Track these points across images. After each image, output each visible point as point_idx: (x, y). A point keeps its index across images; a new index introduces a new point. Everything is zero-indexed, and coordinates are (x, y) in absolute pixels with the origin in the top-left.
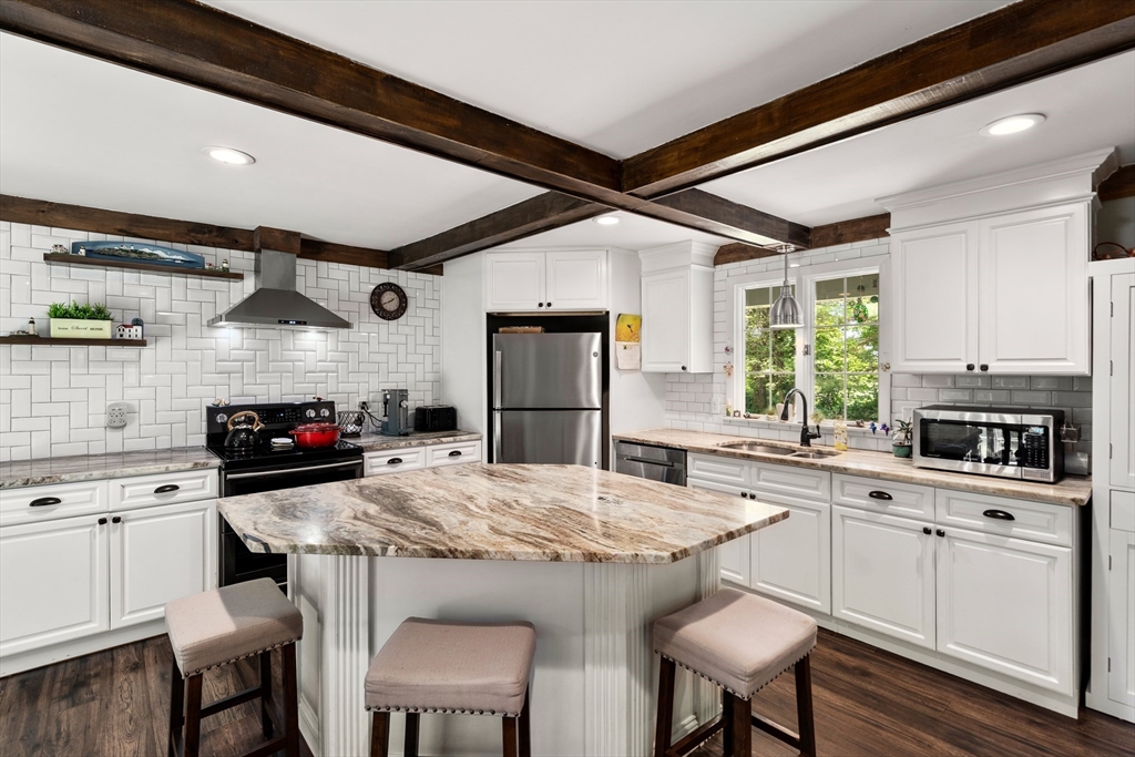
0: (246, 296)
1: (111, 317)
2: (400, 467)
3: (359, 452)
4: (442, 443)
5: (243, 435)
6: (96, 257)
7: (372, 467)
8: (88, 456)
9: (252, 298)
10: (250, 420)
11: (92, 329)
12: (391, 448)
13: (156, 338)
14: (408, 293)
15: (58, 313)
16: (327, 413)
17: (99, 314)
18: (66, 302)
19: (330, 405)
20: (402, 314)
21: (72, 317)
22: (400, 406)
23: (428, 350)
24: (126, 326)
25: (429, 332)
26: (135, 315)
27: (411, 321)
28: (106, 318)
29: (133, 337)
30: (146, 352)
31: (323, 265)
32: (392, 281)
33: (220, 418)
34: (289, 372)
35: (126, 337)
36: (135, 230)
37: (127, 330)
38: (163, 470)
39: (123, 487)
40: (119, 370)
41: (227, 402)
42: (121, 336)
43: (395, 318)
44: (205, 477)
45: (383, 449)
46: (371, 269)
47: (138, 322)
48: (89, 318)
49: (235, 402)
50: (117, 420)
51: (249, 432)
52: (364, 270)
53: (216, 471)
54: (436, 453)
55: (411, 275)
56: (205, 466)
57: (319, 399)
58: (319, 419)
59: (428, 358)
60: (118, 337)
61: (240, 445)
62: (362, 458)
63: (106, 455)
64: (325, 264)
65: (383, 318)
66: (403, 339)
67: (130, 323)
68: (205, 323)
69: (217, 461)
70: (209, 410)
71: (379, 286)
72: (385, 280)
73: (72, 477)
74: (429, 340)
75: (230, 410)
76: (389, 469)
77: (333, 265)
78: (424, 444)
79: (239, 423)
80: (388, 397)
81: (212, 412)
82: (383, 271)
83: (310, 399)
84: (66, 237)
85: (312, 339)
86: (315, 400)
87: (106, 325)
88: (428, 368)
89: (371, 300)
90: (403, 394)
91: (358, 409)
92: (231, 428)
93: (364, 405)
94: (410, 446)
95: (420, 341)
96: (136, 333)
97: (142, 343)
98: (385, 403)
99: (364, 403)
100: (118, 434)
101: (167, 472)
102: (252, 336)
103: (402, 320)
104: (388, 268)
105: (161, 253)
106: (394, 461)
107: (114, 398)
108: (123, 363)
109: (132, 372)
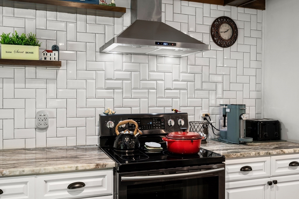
0: (125, 28)
1: (39, 43)
2: (250, 174)
3: (220, 160)
4: (284, 154)
5: (127, 139)
8: (25, 149)
9: (129, 29)
10: (131, 127)
11: (27, 53)
12: (244, 157)
13: (67, 62)
14: (239, 25)
15: (6, 41)
16: (183, 123)
17: (31, 41)
19: (184, 116)
20: (234, 42)
21: (14, 43)
22: (241, 118)
23: (253, 72)
24: (48, 51)
25: (253, 57)
26: (54, 43)
27: (241, 48)
28: (35, 44)
29: (53, 60)
30: (61, 71)
33: (111, 124)
34: (154, 89)
35: (48, 59)
37: (49, 54)
38: (74, 169)
39: (46, 182)
40: (43, 85)
41: (113, 112)
42: (45, 58)
43: (229, 46)
44: (104, 176)
45: (238, 158)
46: (212, 5)
47: (56, 48)
48: (25, 44)
49: (119, 111)
50: (42, 123)
51: (131, 136)
53: (111, 172)
54: (279, 162)
55: (241, 10)
56: (104, 168)
57: (176, 111)
58: (177, 128)
59: (253, 79)
60: (43, 59)
61: (125, 149)
62: (224, 166)
63: (36, 149)
65: (220, 45)
66: (234, 63)
67: (50, 49)
68: (98, 50)
69: (111, 163)
70: (101, 117)
71: (217, 19)
72: (221, 15)
73: (10, 172)
74: (254, 64)
75: (116, 118)
76: (241, 176)
77: (185, 3)
78: (269, 155)
79: (124, 129)
80: (228, 110)
82: (221, 7)
83: (169, 111)
86: (174, 112)
87: (35, 49)
88: (253, 87)
89: (211, 31)
90: (241, 108)
91: (201, 120)
92: (118, 133)
93: (206, 117)
94: (259, 155)
95: (246, 65)
96: (53, 56)
97: (57, 64)
98: (225, 116)
99: (207, 115)
100: (41, 135)
101: (77, 171)
102: (129, 60)
103: (234, 47)
104: (224, 4)
106: (246, 169)
107: (41, 106)
108: (47, 80)
109: (51, 87)
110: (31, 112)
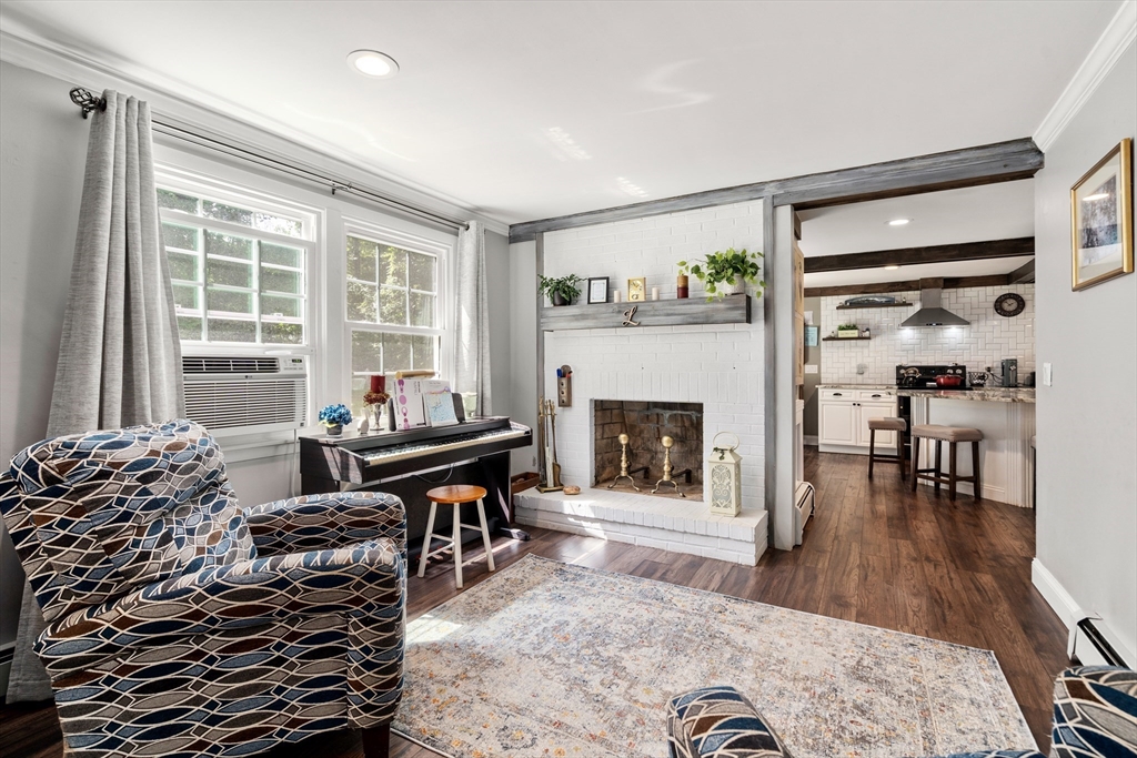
0: (914, 313)
1: (858, 329)
5: (912, 378)
6: (854, 305)
9: (918, 313)
10: (916, 373)
11: (852, 334)
13: (875, 336)
16: (960, 373)
17: (854, 328)
18: (843, 324)
19: (963, 368)
20: (1021, 312)
21: (845, 329)
22: (1013, 369)
26: (867, 328)
27: (1028, 315)
28: (856, 329)
29: (866, 337)
30: (871, 342)
31: (961, 290)
32: (1011, 292)
33: (902, 371)
34: (940, 350)
35: (864, 336)
37: (864, 333)
39: (862, 393)
40: (861, 350)
41: (905, 364)
42: (862, 335)
43: (1014, 315)
46: (995, 287)
47: (868, 330)
48: (851, 330)
49: (909, 364)
51: (914, 378)
52: (989, 289)
57: (956, 364)
58: (955, 373)
65: (1005, 315)
66: (1021, 328)
67: (865, 331)
68: (895, 327)
69: (898, 388)
70: (897, 367)
71: (1001, 296)
72: (1005, 292)
75: (905, 368)
77: (968, 289)
79: (911, 374)
80: (1005, 364)
81: (899, 368)
82: (1003, 287)
84: (843, 299)
86: (953, 365)
87: (856, 331)
89: (995, 306)
90: (1013, 362)
91: (984, 371)
92: (907, 375)
96: (867, 334)
97: (869, 338)
98: (1003, 368)
99: (989, 368)
100: (860, 377)
103: (1021, 315)
104: (1008, 285)
105: (876, 299)
107: (860, 361)
108: (862, 347)
109: (866, 351)
110: (854, 364)
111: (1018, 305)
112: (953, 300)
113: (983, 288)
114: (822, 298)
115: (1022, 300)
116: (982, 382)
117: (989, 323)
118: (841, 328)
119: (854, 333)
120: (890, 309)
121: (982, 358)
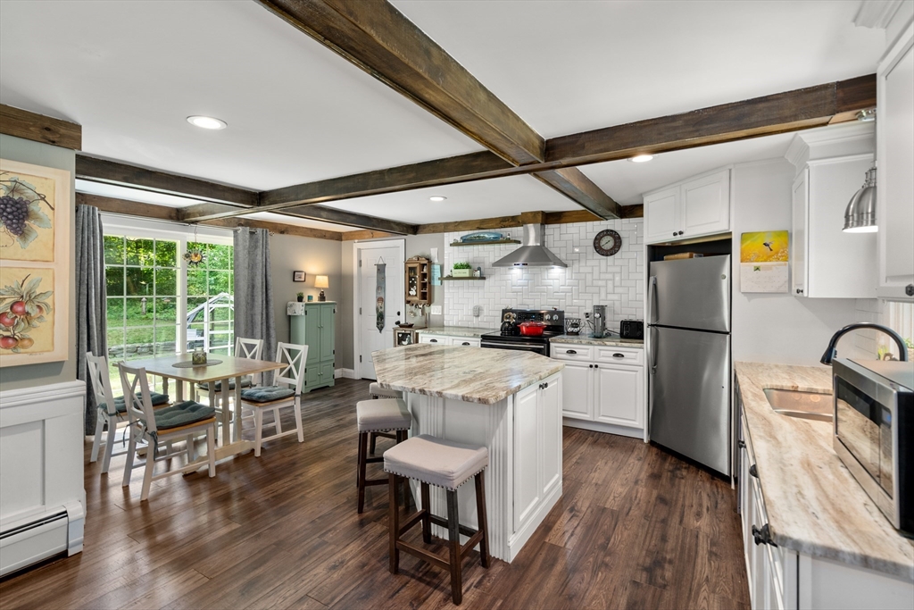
2: (576, 357)
4: (606, 345)
5: (507, 325)
6: (467, 242)
7: (557, 353)
11: (463, 273)
12: (568, 343)
13: (490, 275)
14: (622, 235)
18: (458, 262)
19: (560, 313)
20: (617, 251)
21: (460, 268)
25: (640, 263)
26: (477, 266)
27: (625, 256)
30: (486, 282)
31: (563, 225)
32: (609, 228)
33: (507, 315)
36: (482, 226)
37: (476, 273)
42: (474, 275)
43: (612, 255)
45: (562, 343)
46: (595, 222)
47: (479, 269)
48: (464, 268)
52: (590, 224)
54: (602, 352)
62: (548, 345)
64: (564, 225)
65: (603, 255)
66: (618, 269)
67: (477, 270)
71: (600, 233)
72: (605, 228)
74: (640, 269)
75: (510, 312)
76: (569, 357)
77: (570, 225)
81: (504, 311)
82: (604, 222)
84: (457, 236)
85: (556, 272)
87: (467, 270)
89: (594, 244)
94: (581, 343)
95: (633, 270)
96: (478, 274)
97: (482, 278)
99: (587, 314)
100: (476, 320)
101: (465, 336)
103: (618, 255)
104: (607, 220)
105: (486, 236)
106: (572, 352)
107: (476, 303)
108: (477, 288)
109: (482, 292)
110: (471, 307)
111: (615, 243)
112: (557, 236)
113: (583, 224)
114: (446, 234)
115: (619, 238)
116: (576, 330)
117: (589, 263)
118: (456, 267)
119: (466, 272)
120: (497, 246)
121: (581, 303)
